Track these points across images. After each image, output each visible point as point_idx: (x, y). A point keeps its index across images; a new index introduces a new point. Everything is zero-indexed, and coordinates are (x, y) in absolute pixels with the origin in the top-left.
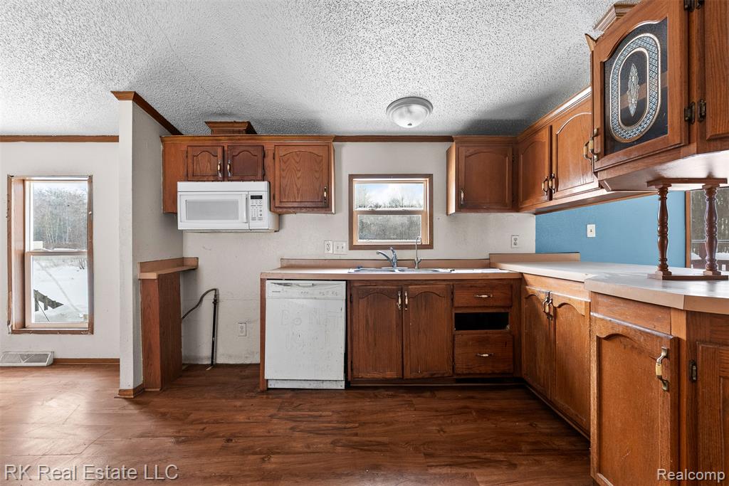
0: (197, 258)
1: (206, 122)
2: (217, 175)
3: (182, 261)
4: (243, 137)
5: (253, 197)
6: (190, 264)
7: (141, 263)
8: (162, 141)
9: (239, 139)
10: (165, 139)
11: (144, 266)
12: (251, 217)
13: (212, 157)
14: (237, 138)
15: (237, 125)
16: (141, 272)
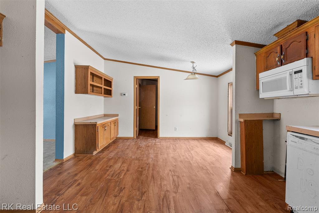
0: (280, 114)
1: (274, 35)
2: (277, 64)
3: (272, 114)
4: (292, 33)
5: (295, 73)
6: (276, 117)
7: (239, 114)
8: (256, 55)
9: (290, 36)
10: (256, 53)
11: (241, 116)
12: (294, 86)
13: (275, 54)
14: (288, 36)
15: (291, 26)
16: (240, 118)
